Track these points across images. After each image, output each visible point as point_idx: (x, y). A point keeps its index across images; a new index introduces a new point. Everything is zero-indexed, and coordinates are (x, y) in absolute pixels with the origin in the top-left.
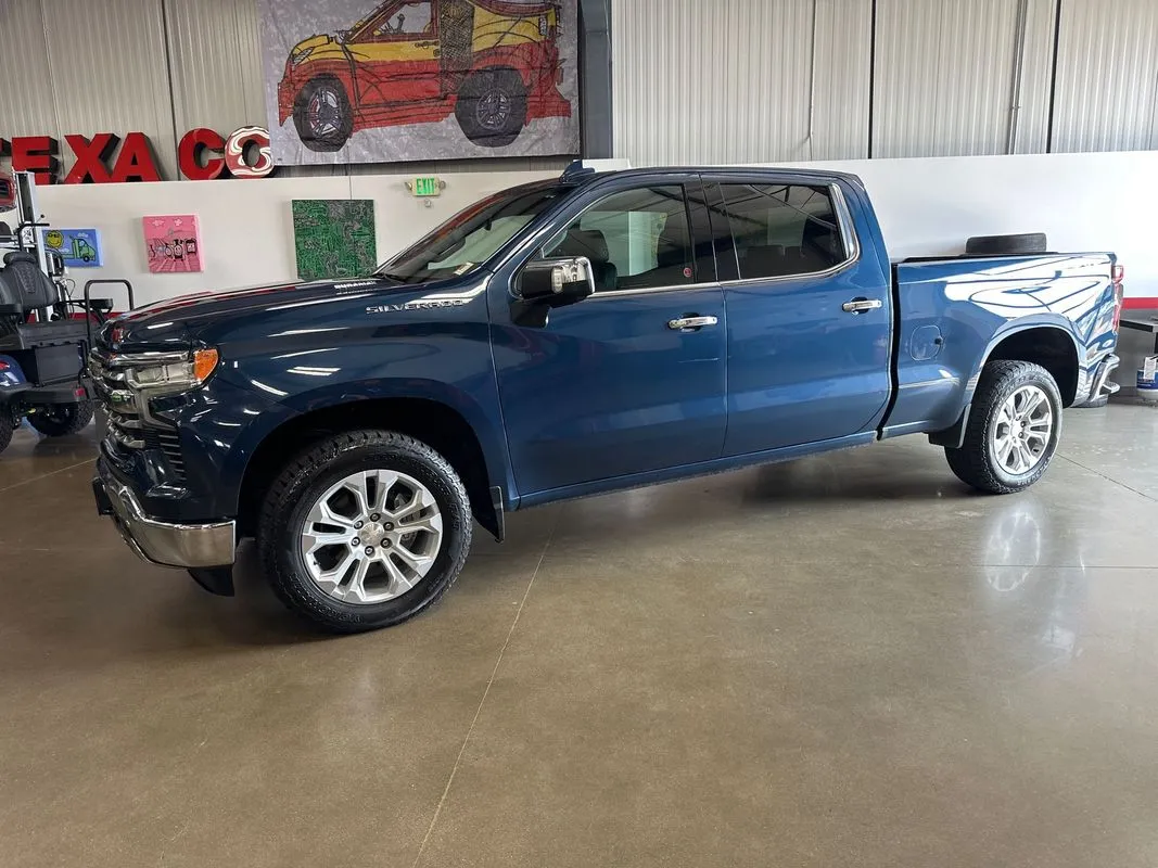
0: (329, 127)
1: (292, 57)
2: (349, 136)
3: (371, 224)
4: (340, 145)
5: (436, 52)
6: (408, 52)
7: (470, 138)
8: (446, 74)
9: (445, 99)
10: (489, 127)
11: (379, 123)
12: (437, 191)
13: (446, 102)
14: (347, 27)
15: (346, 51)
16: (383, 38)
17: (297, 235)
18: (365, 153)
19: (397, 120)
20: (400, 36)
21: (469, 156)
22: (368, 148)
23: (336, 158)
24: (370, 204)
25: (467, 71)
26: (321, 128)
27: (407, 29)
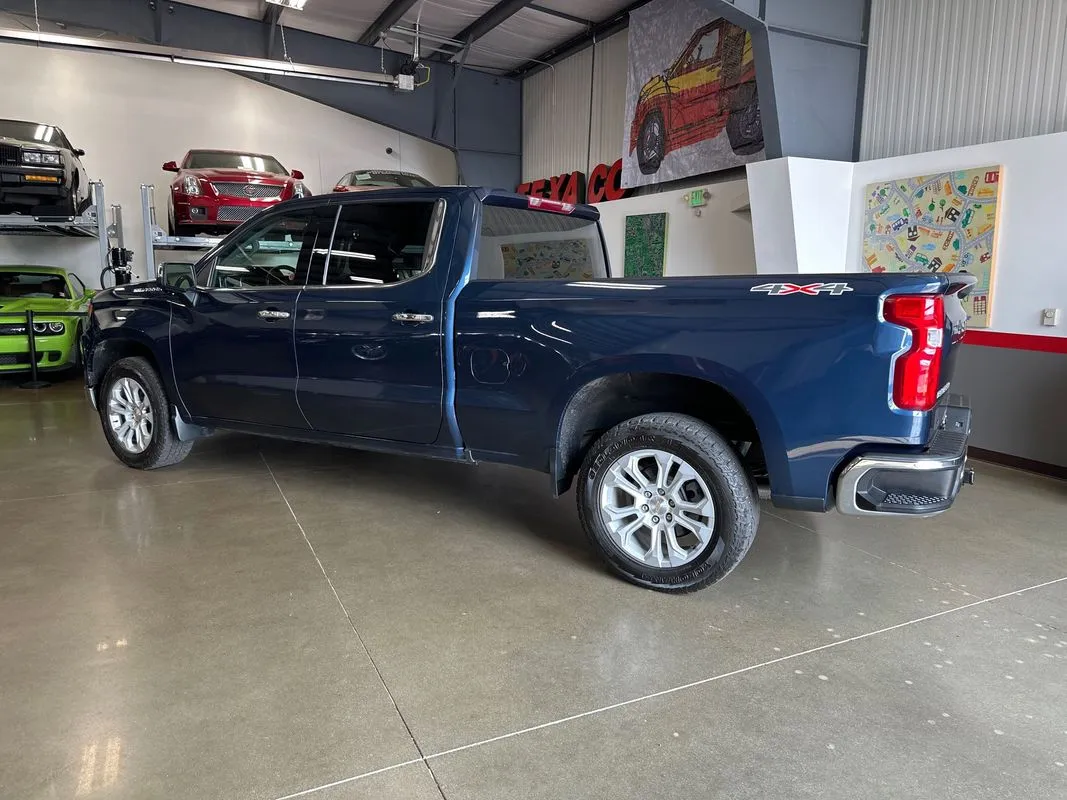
0: (653, 154)
1: (641, 97)
2: (662, 158)
3: (662, 234)
4: (658, 167)
5: (719, 73)
6: (703, 77)
7: (734, 149)
8: (723, 91)
9: (721, 115)
10: (748, 136)
11: (681, 144)
12: (703, 201)
13: (721, 118)
14: (670, 66)
15: (667, 86)
16: (689, 70)
17: (627, 245)
18: (670, 172)
19: (691, 140)
20: (700, 64)
21: (731, 166)
22: (672, 168)
23: (654, 179)
24: (664, 215)
25: (736, 86)
26: (648, 154)
27: (703, 57)
